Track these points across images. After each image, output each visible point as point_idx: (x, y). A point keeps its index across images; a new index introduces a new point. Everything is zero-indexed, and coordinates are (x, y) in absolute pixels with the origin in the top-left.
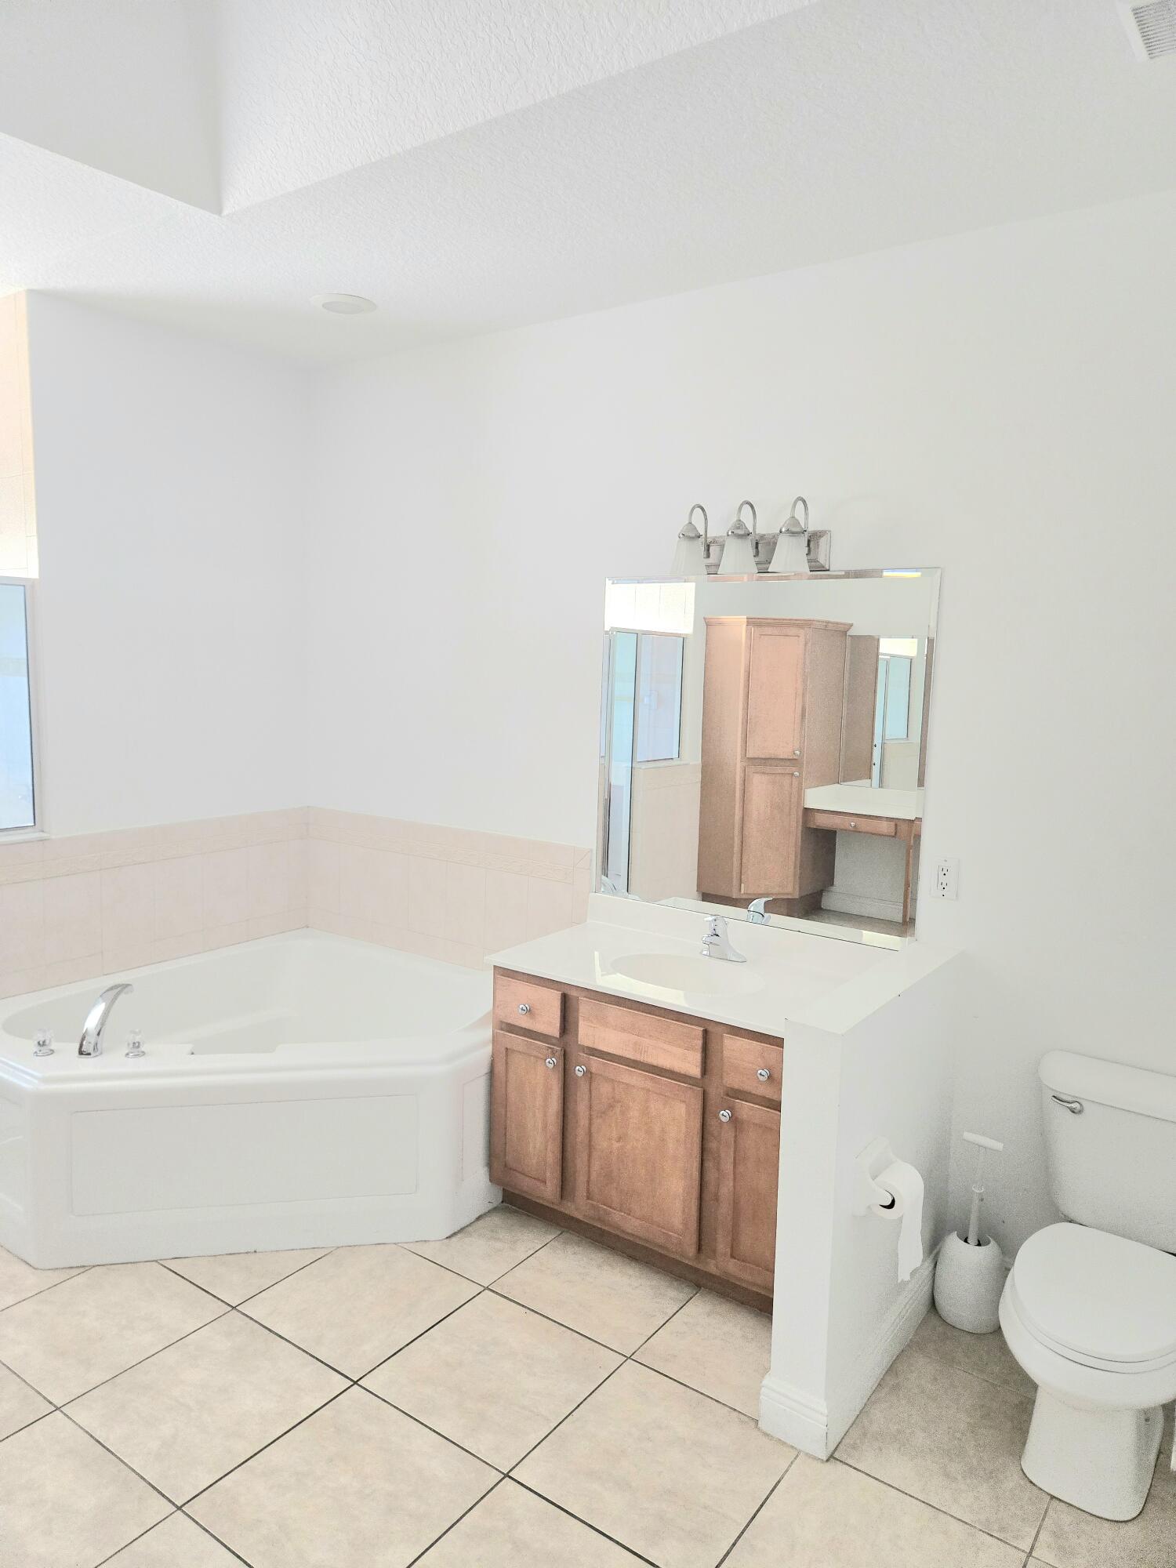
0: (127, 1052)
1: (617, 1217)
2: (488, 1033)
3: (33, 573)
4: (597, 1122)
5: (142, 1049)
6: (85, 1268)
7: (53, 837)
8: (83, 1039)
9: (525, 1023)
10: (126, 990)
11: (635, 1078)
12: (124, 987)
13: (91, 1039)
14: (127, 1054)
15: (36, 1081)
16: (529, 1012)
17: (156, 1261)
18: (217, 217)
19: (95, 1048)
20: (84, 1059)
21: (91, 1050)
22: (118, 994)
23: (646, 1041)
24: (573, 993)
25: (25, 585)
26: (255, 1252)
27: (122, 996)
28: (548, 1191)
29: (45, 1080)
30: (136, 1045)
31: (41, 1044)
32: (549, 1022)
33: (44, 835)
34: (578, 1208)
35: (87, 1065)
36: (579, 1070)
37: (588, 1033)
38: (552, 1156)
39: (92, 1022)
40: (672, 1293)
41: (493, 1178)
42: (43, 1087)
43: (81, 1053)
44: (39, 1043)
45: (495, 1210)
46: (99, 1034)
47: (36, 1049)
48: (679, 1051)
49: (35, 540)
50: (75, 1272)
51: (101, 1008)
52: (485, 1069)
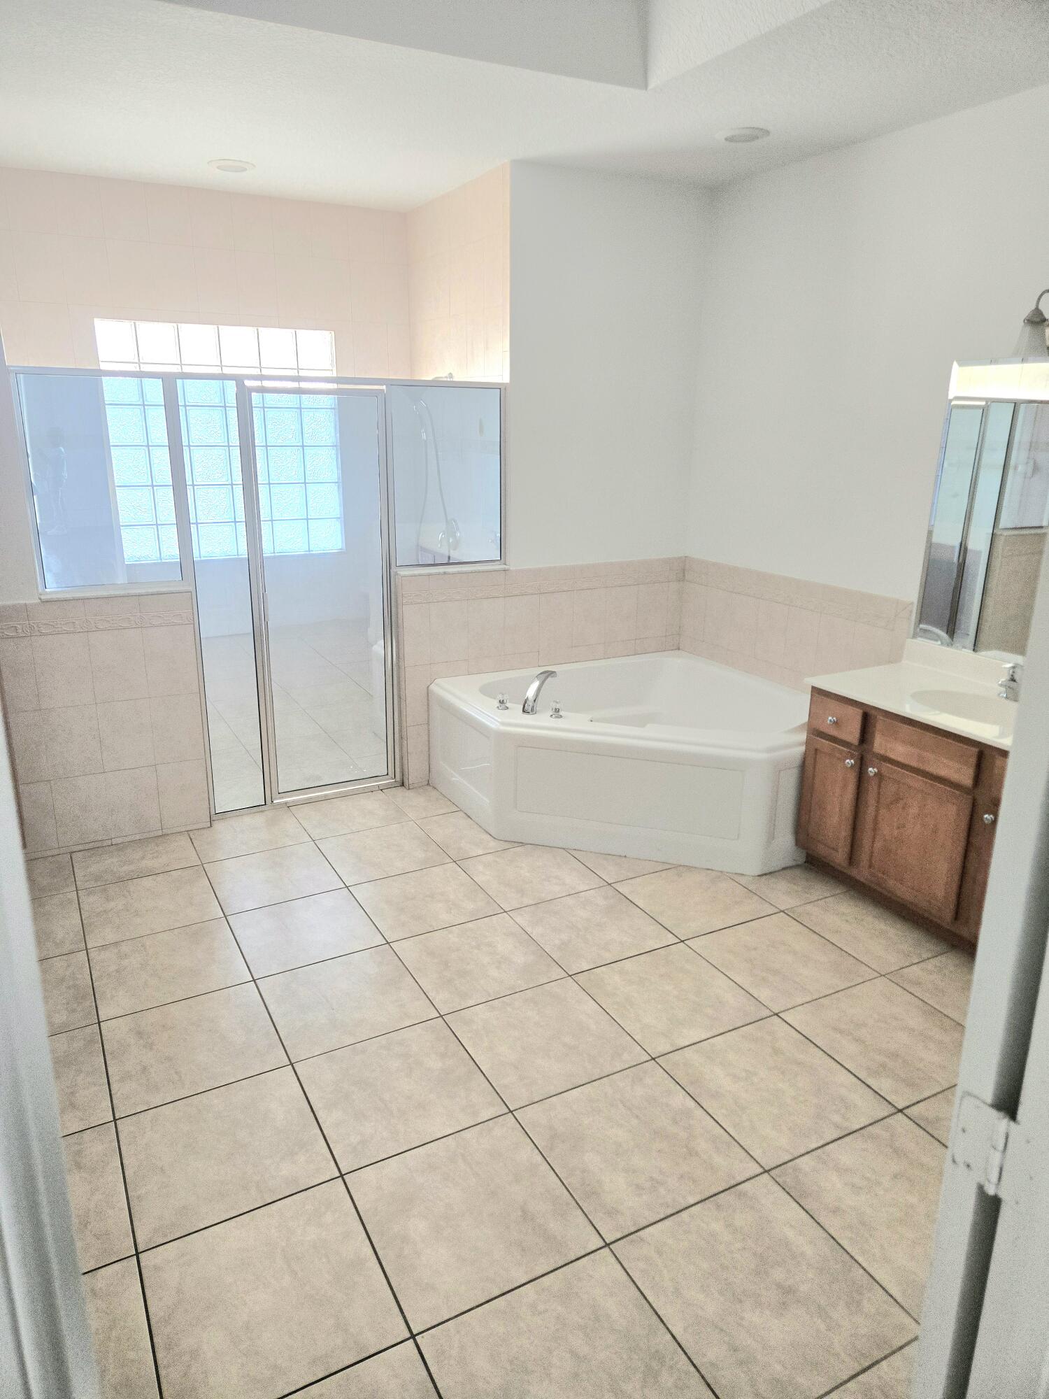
0: (551, 714)
1: (891, 883)
2: (803, 737)
3: (505, 378)
4: (883, 811)
5: (561, 713)
6: (522, 844)
7: (511, 569)
8: (526, 702)
9: (833, 732)
10: (552, 675)
11: (917, 782)
12: (551, 674)
13: (530, 703)
14: (551, 716)
15: (497, 723)
16: (836, 724)
17: (564, 849)
18: (644, 91)
19: (532, 710)
20: (526, 716)
21: (530, 710)
22: (547, 677)
23: (929, 756)
24: (873, 712)
25: (500, 388)
26: (625, 856)
27: (549, 679)
28: (839, 857)
29: (503, 724)
30: (557, 711)
31: (502, 702)
32: (852, 733)
33: (506, 567)
34: (862, 873)
35: (528, 719)
36: (872, 771)
37: (880, 743)
38: (845, 833)
39: (531, 693)
40: (930, 946)
41: (798, 842)
42: (503, 728)
43: (524, 711)
44: (500, 701)
45: (797, 866)
46: (535, 701)
47: (498, 705)
48: (957, 766)
49: (508, 354)
50: (516, 845)
51: (536, 685)
52: (798, 762)
